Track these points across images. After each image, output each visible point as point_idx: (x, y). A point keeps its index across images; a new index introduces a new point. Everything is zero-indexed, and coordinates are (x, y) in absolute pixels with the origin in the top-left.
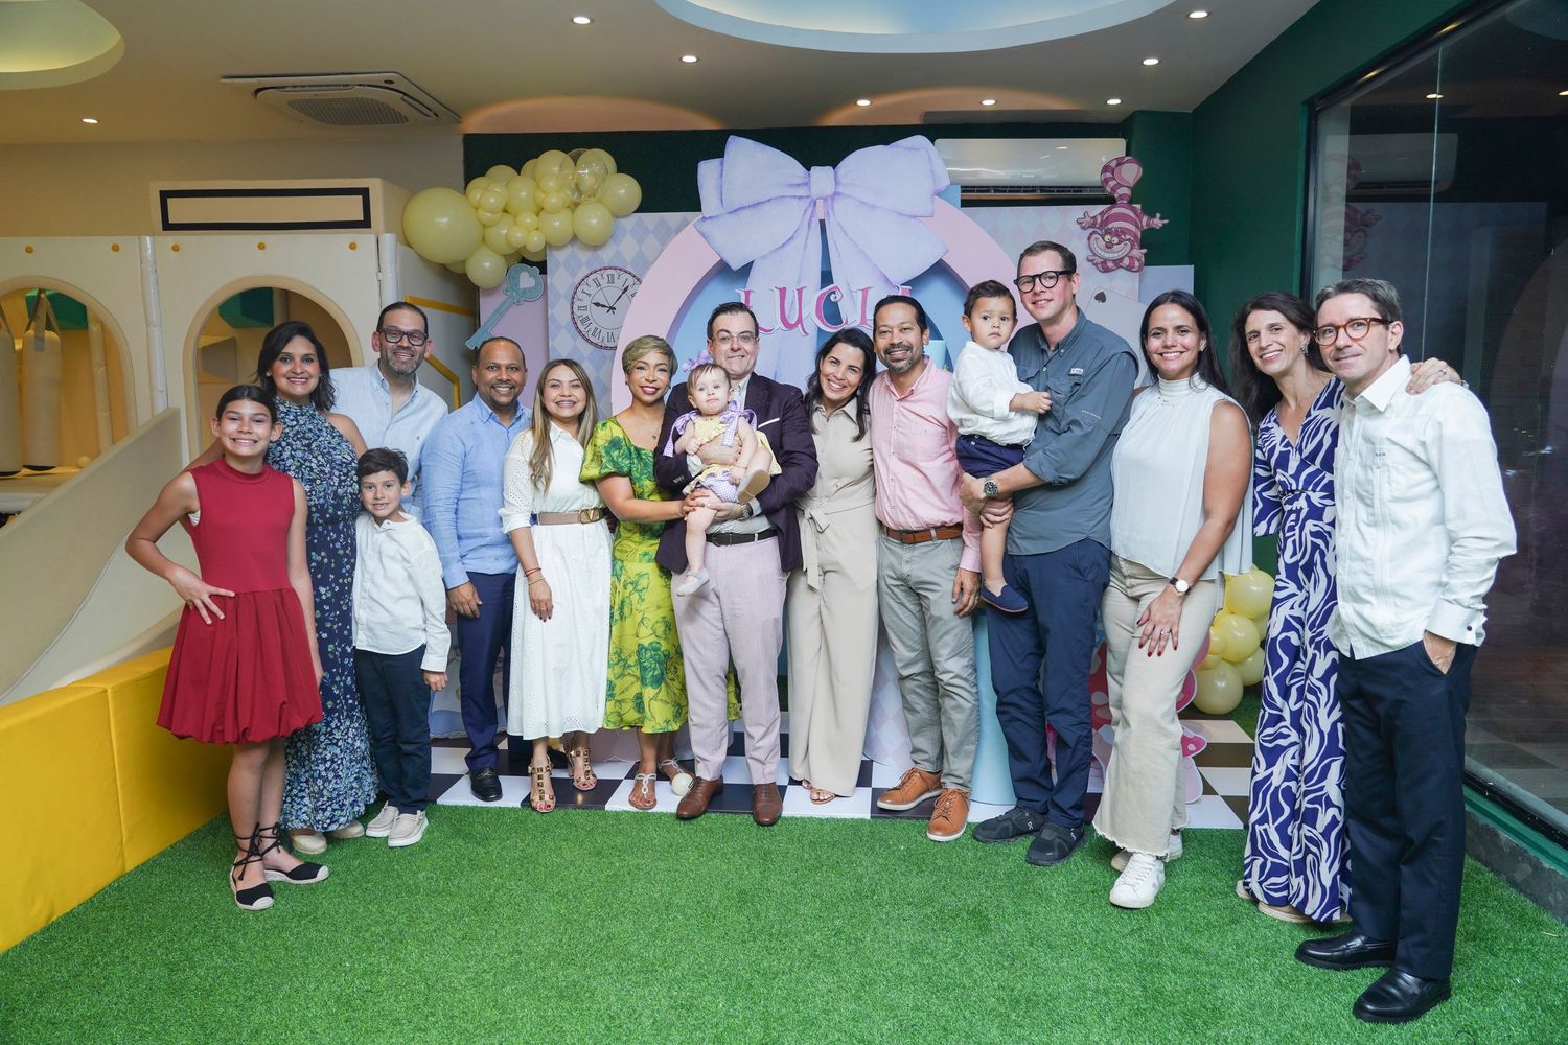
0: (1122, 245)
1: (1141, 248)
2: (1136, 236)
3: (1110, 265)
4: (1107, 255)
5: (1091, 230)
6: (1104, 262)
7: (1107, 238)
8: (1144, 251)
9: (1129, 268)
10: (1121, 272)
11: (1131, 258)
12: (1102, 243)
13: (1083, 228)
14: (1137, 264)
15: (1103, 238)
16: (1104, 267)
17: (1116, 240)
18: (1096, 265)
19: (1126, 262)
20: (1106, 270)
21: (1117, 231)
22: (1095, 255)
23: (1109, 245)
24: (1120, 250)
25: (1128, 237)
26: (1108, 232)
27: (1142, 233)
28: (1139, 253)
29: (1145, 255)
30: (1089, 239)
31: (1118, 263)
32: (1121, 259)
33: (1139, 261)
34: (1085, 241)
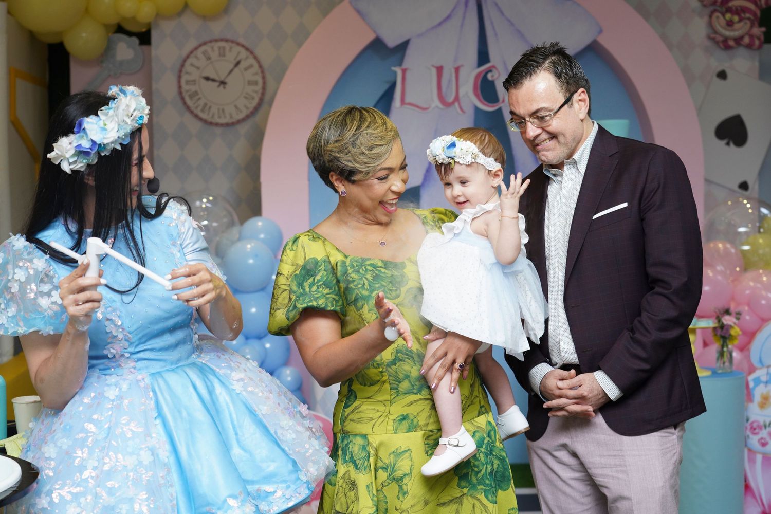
0: (742, 24)
1: (761, 25)
2: (755, 14)
3: (731, 43)
4: (728, 33)
5: (712, 8)
6: (725, 40)
7: (728, 16)
8: (763, 29)
9: (749, 46)
10: (742, 51)
11: (752, 37)
12: (722, 21)
13: (705, 6)
14: (757, 42)
15: (723, 15)
16: (725, 45)
17: (736, 18)
18: (717, 43)
19: (747, 40)
20: (727, 47)
21: (737, 10)
22: (716, 32)
23: (730, 24)
24: (741, 29)
25: (748, 15)
26: (729, 10)
27: (763, 11)
28: (758, 31)
29: (765, 34)
30: (711, 16)
31: (738, 41)
32: (741, 38)
33: (759, 39)
34: (706, 19)
